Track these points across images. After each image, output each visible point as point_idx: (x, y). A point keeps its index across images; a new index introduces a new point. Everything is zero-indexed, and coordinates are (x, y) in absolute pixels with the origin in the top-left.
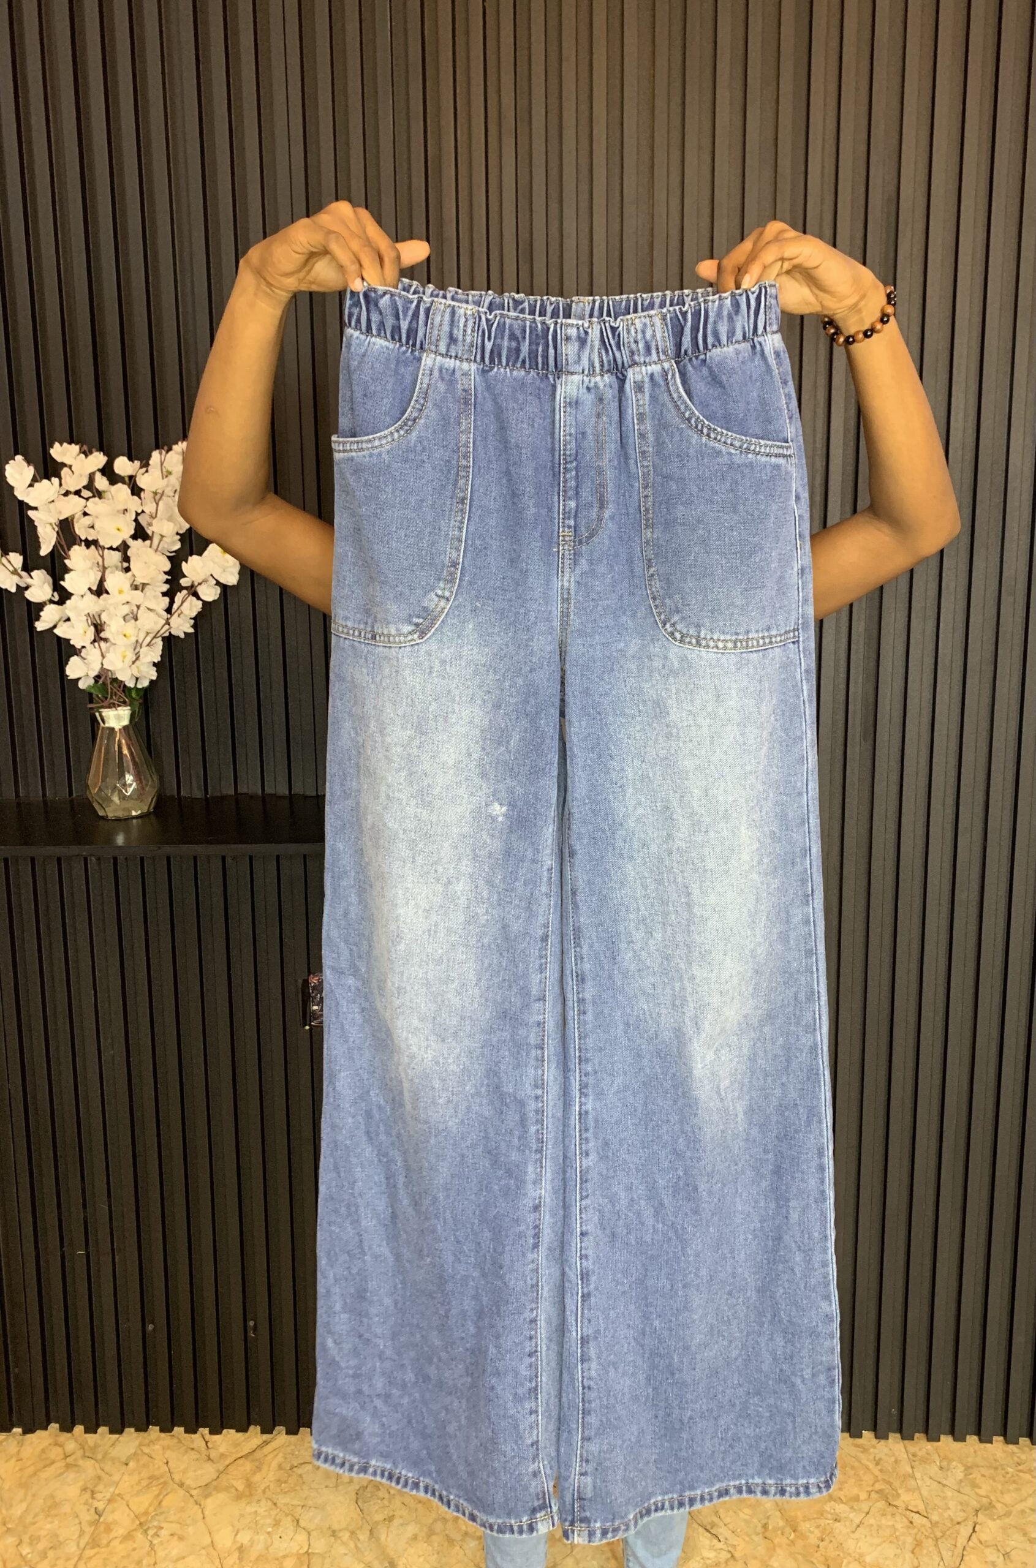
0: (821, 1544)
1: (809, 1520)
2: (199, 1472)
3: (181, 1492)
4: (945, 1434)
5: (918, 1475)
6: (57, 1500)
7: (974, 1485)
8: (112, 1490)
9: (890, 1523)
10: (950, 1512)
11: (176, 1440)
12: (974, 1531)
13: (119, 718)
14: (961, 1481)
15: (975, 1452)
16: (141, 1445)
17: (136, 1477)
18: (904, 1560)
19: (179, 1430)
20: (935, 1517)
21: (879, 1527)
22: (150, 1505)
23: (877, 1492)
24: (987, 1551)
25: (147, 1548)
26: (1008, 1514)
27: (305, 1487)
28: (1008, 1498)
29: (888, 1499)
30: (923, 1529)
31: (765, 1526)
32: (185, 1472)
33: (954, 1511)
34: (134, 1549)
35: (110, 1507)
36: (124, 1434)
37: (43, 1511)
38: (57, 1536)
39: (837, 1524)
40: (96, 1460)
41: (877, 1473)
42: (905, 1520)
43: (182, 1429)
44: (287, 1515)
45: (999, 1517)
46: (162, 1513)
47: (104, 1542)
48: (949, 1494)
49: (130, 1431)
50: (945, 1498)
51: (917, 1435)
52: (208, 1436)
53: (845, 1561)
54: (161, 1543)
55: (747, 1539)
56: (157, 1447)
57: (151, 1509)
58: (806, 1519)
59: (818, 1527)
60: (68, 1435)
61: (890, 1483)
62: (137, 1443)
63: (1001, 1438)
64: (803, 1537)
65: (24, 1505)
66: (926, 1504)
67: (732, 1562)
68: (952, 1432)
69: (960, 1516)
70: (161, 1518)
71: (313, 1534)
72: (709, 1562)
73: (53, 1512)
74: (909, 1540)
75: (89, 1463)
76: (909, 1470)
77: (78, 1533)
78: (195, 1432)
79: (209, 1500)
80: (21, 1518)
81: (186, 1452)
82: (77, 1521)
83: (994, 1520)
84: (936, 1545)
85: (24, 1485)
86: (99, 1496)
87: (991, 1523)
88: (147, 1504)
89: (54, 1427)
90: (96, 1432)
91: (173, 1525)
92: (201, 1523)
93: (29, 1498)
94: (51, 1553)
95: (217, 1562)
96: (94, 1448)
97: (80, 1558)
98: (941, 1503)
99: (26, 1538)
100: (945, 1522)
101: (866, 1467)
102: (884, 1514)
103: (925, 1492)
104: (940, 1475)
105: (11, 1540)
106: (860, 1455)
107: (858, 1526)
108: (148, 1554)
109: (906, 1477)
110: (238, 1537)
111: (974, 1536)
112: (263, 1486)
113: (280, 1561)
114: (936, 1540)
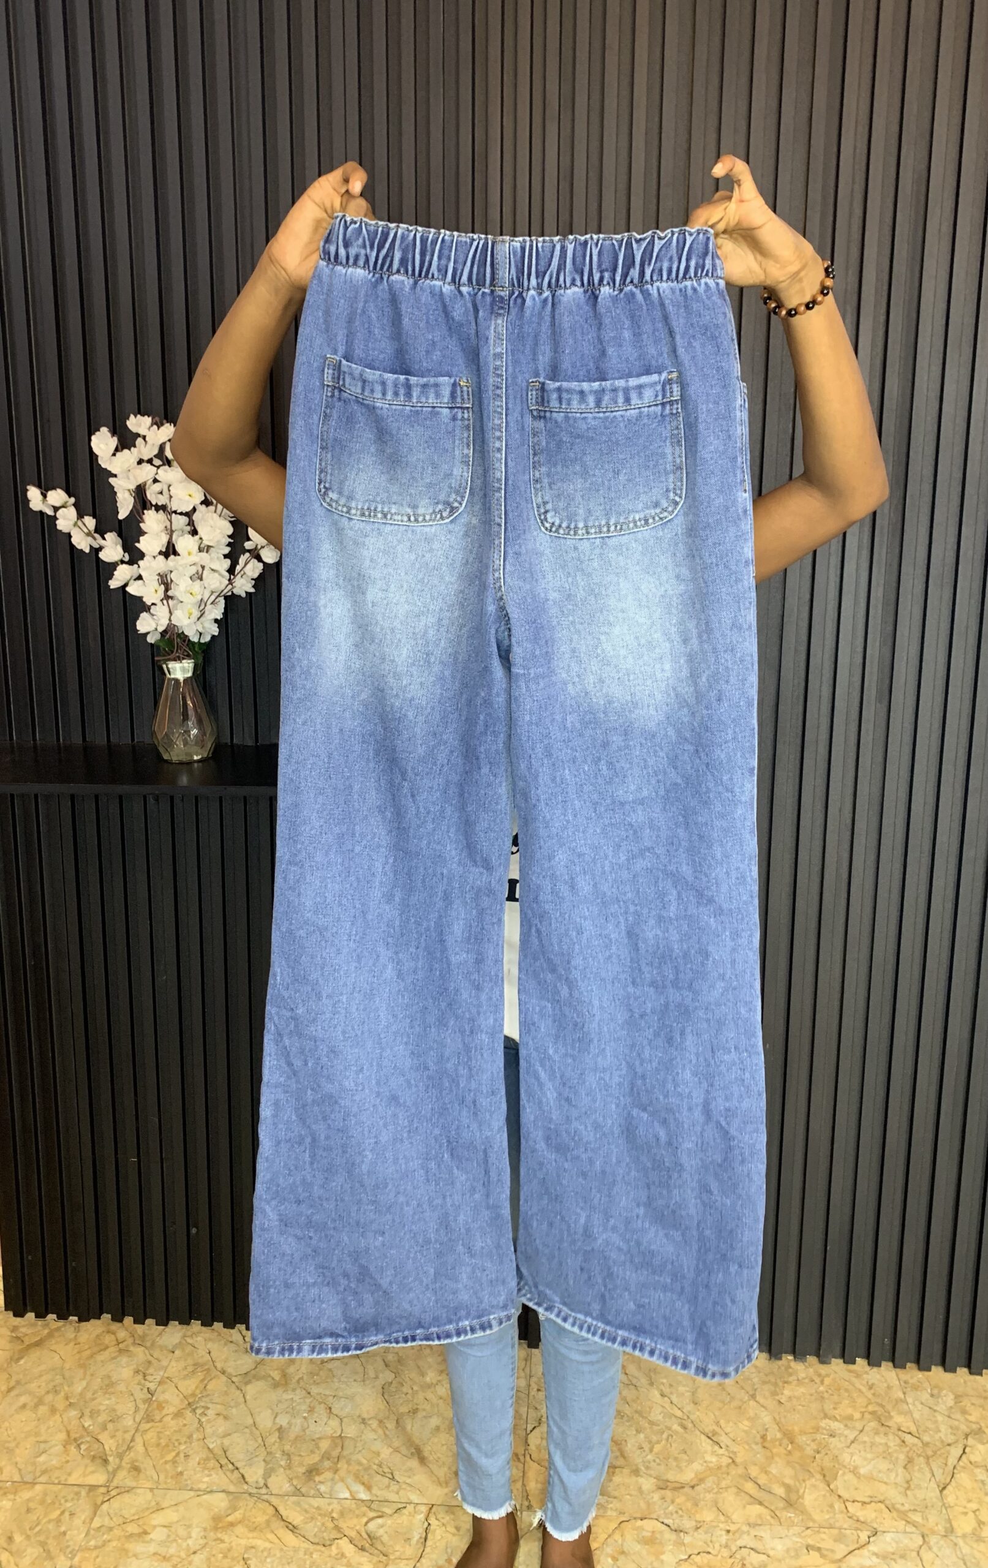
0: (817, 1456)
1: (805, 1433)
2: (239, 1362)
3: (224, 1378)
4: (936, 1365)
5: (910, 1400)
6: (113, 1379)
7: (964, 1412)
8: (161, 1373)
9: (883, 1441)
10: (941, 1435)
11: (216, 1334)
12: (964, 1452)
13: (183, 670)
14: (951, 1408)
15: (965, 1382)
16: (184, 1336)
17: (182, 1364)
18: (897, 1475)
19: (218, 1325)
20: (926, 1438)
21: (873, 1444)
22: (197, 1388)
23: (870, 1413)
24: (977, 1471)
25: (196, 1425)
27: (335, 1380)
29: (882, 1422)
30: (915, 1448)
31: (764, 1437)
32: (226, 1360)
33: (945, 1434)
34: (185, 1425)
35: (160, 1389)
36: (170, 1326)
37: (101, 1388)
38: (114, 1410)
39: (832, 1439)
40: (145, 1347)
41: (870, 1396)
42: (897, 1439)
43: (221, 1324)
44: (320, 1403)
46: (208, 1395)
47: (158, 1418)
48: (940, 1418)
49: (174, 1324)
50: (936, 1422)
51: (909, 1365)
52: (246, 1332)
53: (841, 1472)
54: (209, 1421)
55: (747, 1447)
56: (199, 1339)
57: (198, 1392)
58: (803, 1432)
59: (814, 1440)
60: (118, 1325)
61: (882, 1406)
62: (180, 1334)
64: (801, 1448)
65: (84, 1383)
66: (918, 1427)
67: (733, 1466)
68: (943, 1363)
69: (951, 1439)
70: (207, 1399)
71: (345, 1420)
72: (711, 1465)
73: (110, 1390)
74: (902, 1457)
75: (139, 1351)
76: (902, 1396)
77: (133, 1409)
78: (233, 1328)
79: (249, 1387)
80: (82, 1394)
81: (225, 1344)
82: (132, 1399)
83: (983, 1443)
84: (928, 1464)
85: (83, 1366)
86: (148, 1378)
87: (980, 1447)
88: (193, 1387)
89: (107, 1317)
90: (144, 1323)
91: (219, 1406)
92: (243, 1405)
93: (88, 1377)
94: (110, 1426)
95: (260, 1440)
96: (143, 1337)
97: (137, 1430)
98: (932, 1426)
99: (87, 1412)
100: (938, 1443)
101: (860, 1390)
102: (877, 1433)
103: (916, 1415)
104: (931, 1402)
105: (73, 1413)
106: (854, 1380)
107: (853, 1442)
108: (198, 1430)
109: (898, 1401)
110: (278, 1420)
111: (964, 1457)
112: (297, 1378)
113: (316, 1441)
114: (928, 1458)
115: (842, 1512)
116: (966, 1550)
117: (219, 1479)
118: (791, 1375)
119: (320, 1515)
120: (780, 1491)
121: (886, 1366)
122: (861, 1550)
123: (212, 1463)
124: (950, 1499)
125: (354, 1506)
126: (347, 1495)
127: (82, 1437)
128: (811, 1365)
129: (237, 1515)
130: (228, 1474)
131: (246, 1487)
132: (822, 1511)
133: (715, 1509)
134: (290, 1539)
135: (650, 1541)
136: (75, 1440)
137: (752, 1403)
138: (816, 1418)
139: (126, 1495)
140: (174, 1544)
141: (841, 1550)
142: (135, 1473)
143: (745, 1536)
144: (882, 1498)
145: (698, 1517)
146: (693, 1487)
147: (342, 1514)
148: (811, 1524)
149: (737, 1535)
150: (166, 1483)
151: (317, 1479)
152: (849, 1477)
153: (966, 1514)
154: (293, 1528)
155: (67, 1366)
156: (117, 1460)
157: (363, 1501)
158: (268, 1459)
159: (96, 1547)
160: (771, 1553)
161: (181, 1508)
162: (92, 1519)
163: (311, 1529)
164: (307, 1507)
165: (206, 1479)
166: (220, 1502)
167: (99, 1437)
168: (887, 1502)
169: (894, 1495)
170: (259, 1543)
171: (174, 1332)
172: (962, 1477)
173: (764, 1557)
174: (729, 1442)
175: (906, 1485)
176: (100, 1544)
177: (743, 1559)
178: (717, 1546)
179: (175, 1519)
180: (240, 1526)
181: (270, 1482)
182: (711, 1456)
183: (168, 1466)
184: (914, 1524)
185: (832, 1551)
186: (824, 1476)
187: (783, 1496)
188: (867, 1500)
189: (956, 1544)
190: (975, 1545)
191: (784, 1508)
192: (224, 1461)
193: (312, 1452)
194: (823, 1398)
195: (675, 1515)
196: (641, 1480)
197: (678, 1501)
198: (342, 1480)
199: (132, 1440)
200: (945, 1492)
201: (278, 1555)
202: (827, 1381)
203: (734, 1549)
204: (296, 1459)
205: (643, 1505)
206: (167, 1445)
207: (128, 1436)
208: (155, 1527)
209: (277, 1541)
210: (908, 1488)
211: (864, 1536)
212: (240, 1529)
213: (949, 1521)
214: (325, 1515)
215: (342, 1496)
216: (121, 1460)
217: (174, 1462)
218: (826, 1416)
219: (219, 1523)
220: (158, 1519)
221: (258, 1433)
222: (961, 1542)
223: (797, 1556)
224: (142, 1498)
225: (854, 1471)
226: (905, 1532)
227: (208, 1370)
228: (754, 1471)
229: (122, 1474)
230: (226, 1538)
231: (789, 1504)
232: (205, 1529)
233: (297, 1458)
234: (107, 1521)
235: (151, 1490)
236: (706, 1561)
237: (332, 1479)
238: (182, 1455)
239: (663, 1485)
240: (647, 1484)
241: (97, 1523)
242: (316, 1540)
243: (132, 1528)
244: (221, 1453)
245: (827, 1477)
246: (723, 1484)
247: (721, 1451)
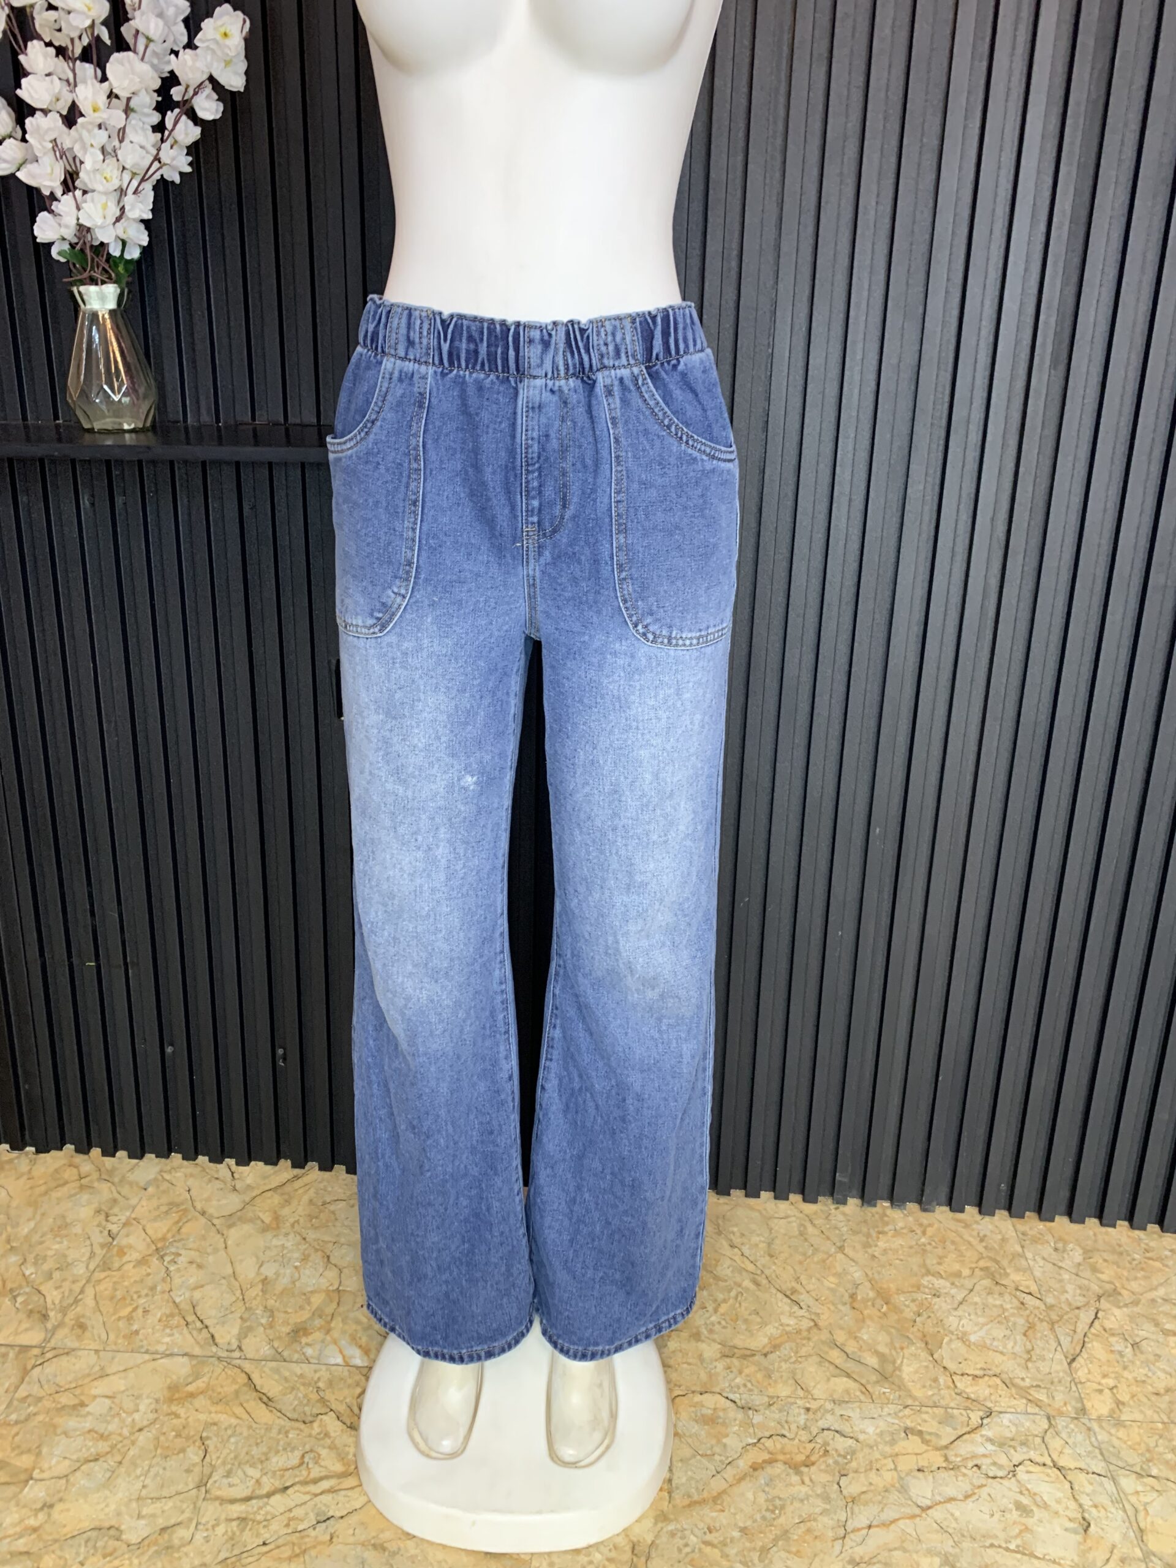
0: (918, 1319)
1: (903, 1292)
2: (224, 1202)
3: (203, 1220)
4: (1061, 1214)
5: (1029, 1255)
6: (68, 1220)
7: (1094, 1269)
8: (128, 1214)
9: (998, 1303)
10: (1066, 1296)
11: (199, 1169)
12: (1096, 1317)
13: (103, 298)
14: (1079, 1264)
15: (1095, 1235)
16: (161, 1171)
17: (155, 1202)
18: (1015, 1343)
19: (202, 1159)
20: (1050, 1300)
21: (985, 1306)
22: (168, 1231)
23: (981, 1269)
24: (1113, 1340)
25: (163, 1274)
26: (1136, 1303)
27: (338, 1224)
28: (1134, 1286)
29: (996, 1279)
30: (1037, 1312)
31: (853, 1296)
32: (208, 1199)
33: (1072, 1294)
34: (149, 1274)
35: (124, 1232)
36: (145, 1159)
37: (52, 1230)
38: (65, 1256)
39: (936, 1300)
40: (113, 1183)
41: (982, 1250)
42: (1015, 1300)
43: (207, 1158)
44: (317, 1250)
45: (1126, 1305)
46: (182, 1239)
47: (116, 1265)
48: (1066, 1276)
49: (150, 1157)
50: (1061, 1281)
51: (1027, 1213)
52: (234, 1167)
53: (946, 1339)
54: (178, 1270)
55: (832, 1308)
56: (178, 1174)
57: (169, 1235)
58: (900, 1291)
59: (913, 1301)
60: (86, 1157)
61: (997, 1262)
62: (157, 1169)
63: (1126, 1223)
64: (897, 1310)
65: (32, 1224)
66: (1040, 1287)
67: (815, 1330)
68: (1069, 1213)
69: (1080, 1301)
70: (180, 1245)
71: (345, 1271)
72: (788, 1329)
73: (63, 1232)
74: (1021, 1321)
75: (104, 1187)
76: (1019, 1249)
77: (88, 1255)
78: (221, 1162)
79: (233, 1231)
80: (27, 1238)
81: (210, 1181)
82: (88, 1242)
83: (1119, 1307)
84: (1052, 1329)
85: (34, 1204)
86: (112, 1218)
87: (1117, 1312)
88: (165, 1230)
89: (69, 1148)
90: (113, 1156)
91: (192, 1253)
92: (222, 1253)
93: (38, 1217)
94: (57, 1275)
95: (238, 1293)
96: (111, 1172)
97: (88, 1281)
98: (1057, 1286)
99: (31, 1258)
100: (1063, 1306)
101: (969, 1243)
102: (990, 1293)
103: (1038, 1273)
104: (1055, 1256)
105: (13, 1259)
106: (961, 1229)
107: (961, 1303)
108: (164, 1280)
109: (1015, 1256)
110: (262, 1269)
111: (1097, 1322)
112: (292, 1220)
113: (307, 1296)
114: (1052, 1323)
115: (948, 1388)
116: (1102, 1436)
117: (183, 1339)
118: (887, 1224)
119: (304, 1384)
120: (873, 1361)
121: (1001, 1215)
122: (973, 1435)
123: (177, 1320)
124: (1081, 1374)
125: (346, 1373)
126: (340, 1360)
127: (20, 1287)
128: (910, 1214)
129: (200, 1384)
130: (195, 1333)
131: (214, 1349)
132: (924, 1387)
133: (791, 1381)
134: (263, 1414)
135: (710, 1421)
136: (11, 1290)
137: (840, 1256)
138: (916, 1275)
139: (65, 1358)
140: (116, 1420)
141: (947, 1434)
142: (79, 1331)
143: (828, 1416)
144: (998, 1371)
145: (771, 1391)
146: (765, 1355)
147: (330, 1383)
148: (910, 1402)
149: (819, 1414)
150: (116, 1344)
151: (304, 1340)
152: (956, 1344)
153: (1101, 1391)
154: (267, 1401)
155: (14, 1204)
156: (60, 1316)
157: (358, 1367)
158: (246, 1316)
159: (17, 1422)
160: (861, 1437)
161: (131, 1374)
162: (17, 1388)
163: (288, 1403)
164: (287, 1374)
165: (167, 1340)
166: (181, 1367)
167: (42, 1288)
168: (1004, 1376)
169: (1011, 1367)
170: (222, 1417)
171: (150, 1166)
172: (1096, 1347)
173: (850, 1442)
174: (811, 1302)
175: (1026, 1356)
176: (22, 1418)
177: (826, 1444)
178: (794, 1427)
179: (123, 1388)
180: (201, 1397)
181: (245, 1344)
182: (789, 1318)
183: (121, 1324)
184: (1037, 1404)
185: (937, 1435)
186: (927, 1344)
187: (876, 1367)
188: (979, 1373)
189: (1089, 1429)
190: (1113, 1431)
191: (877, 1382)
192: (191, 1318)
193: (301, 1308)
194: (925, 1251)
195: (742, 1389)
196: (703, 1346)
197: (746, 1371)
198: (335, 1342)
199: (82, 1292)
200: (1074, 1365)
201: (245, 1434)
202: (930, 1231)
203: (815, 1431)
204: (280, 1317)
205: (703, 1376)
206: (124, 1298)
207: (77, 1288)
208: (95, 1397)
209: (245, 1416)
210: (1029, 1360)
211: (975, 1417)
212: (201, 1402)
213: (1081, 1400)
214: (309, 1384)
215: (332, 1361)
216: (65, 1315)
217: (130, 1318)
218: (928, 1272)
219: (176, 1393)
220: (100, 1388)
221: (237, 1284)
222: (1095, 1426)
223: (893, 1442)
224: (85, 1361)
225: (963, 1338)
226: (1027, 1413)
227: (186, 1210)
228: (840, 1337)
229: (61, 1333)
230: (182, 1412)
231: (884, 1377)
232: (157, 1401)
233: (282, 1315)
234: (36, 1390)
235: (97, 1351)
236: (779, 1446)
237: (323, 1341)
238: (140, 1311)
239: (729, 1352)
240: (710, 1350)
241: (22, 1392)
242: (295, 1416)
243: (65, 1399)
244: (189, 1308)
245: (931, 1344)
246: (803, 1351)
247: (801, 1313)
